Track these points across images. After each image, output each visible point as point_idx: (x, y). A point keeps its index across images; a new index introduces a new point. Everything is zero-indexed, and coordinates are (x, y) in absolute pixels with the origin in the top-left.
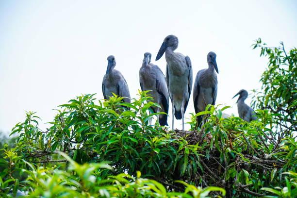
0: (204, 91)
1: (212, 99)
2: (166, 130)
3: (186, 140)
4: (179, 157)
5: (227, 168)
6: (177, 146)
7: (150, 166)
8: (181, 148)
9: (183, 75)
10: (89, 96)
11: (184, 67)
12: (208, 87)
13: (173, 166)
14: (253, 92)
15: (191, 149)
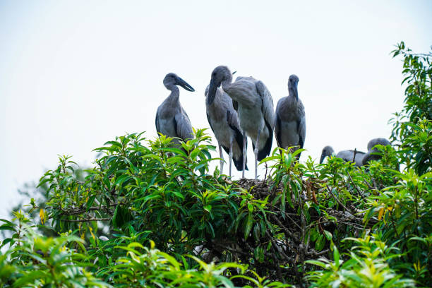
0: (287, 126)
1: (298, 135)
2: (227, 180)
3: (251, 193)
4: (242, 215)
5: (305, 229)
6: (238, 202)
7: (201, 228)
8: (243, 204)
9: (254, 106)
10: (137, 135)
11: (253, 97)
12: (292, 121)
13: (234, 227)
14: (395, 117)
15: (257, 205)
